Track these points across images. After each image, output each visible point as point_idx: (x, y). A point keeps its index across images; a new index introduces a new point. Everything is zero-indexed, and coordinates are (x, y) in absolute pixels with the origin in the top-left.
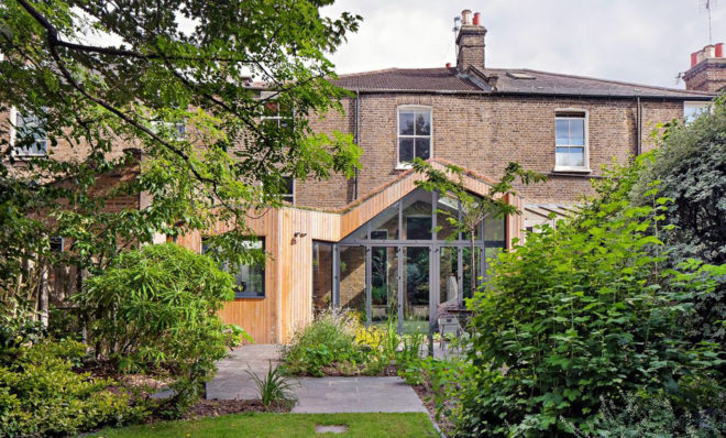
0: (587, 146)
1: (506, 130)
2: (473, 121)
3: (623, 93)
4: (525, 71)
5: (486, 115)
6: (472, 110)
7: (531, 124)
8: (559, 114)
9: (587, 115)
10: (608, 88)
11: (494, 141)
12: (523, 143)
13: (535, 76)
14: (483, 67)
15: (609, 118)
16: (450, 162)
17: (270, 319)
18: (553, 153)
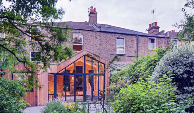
0: (125, 47)
1: (104, 42)
2: (94, 39)
3: (133, 34)
4: (107, 25)
5: (98, 37)
6: (94, 36)
7: (110, 41)
8: (118, 38)
9: (125, 39)
10: (129, 32)
11: (100, 45)
12: (108, 45)
13: (111, 27)
14: (96, 23)
15: (130, 40)
16: (88, 50)
17: (35, 98)
18: (116, 49)
